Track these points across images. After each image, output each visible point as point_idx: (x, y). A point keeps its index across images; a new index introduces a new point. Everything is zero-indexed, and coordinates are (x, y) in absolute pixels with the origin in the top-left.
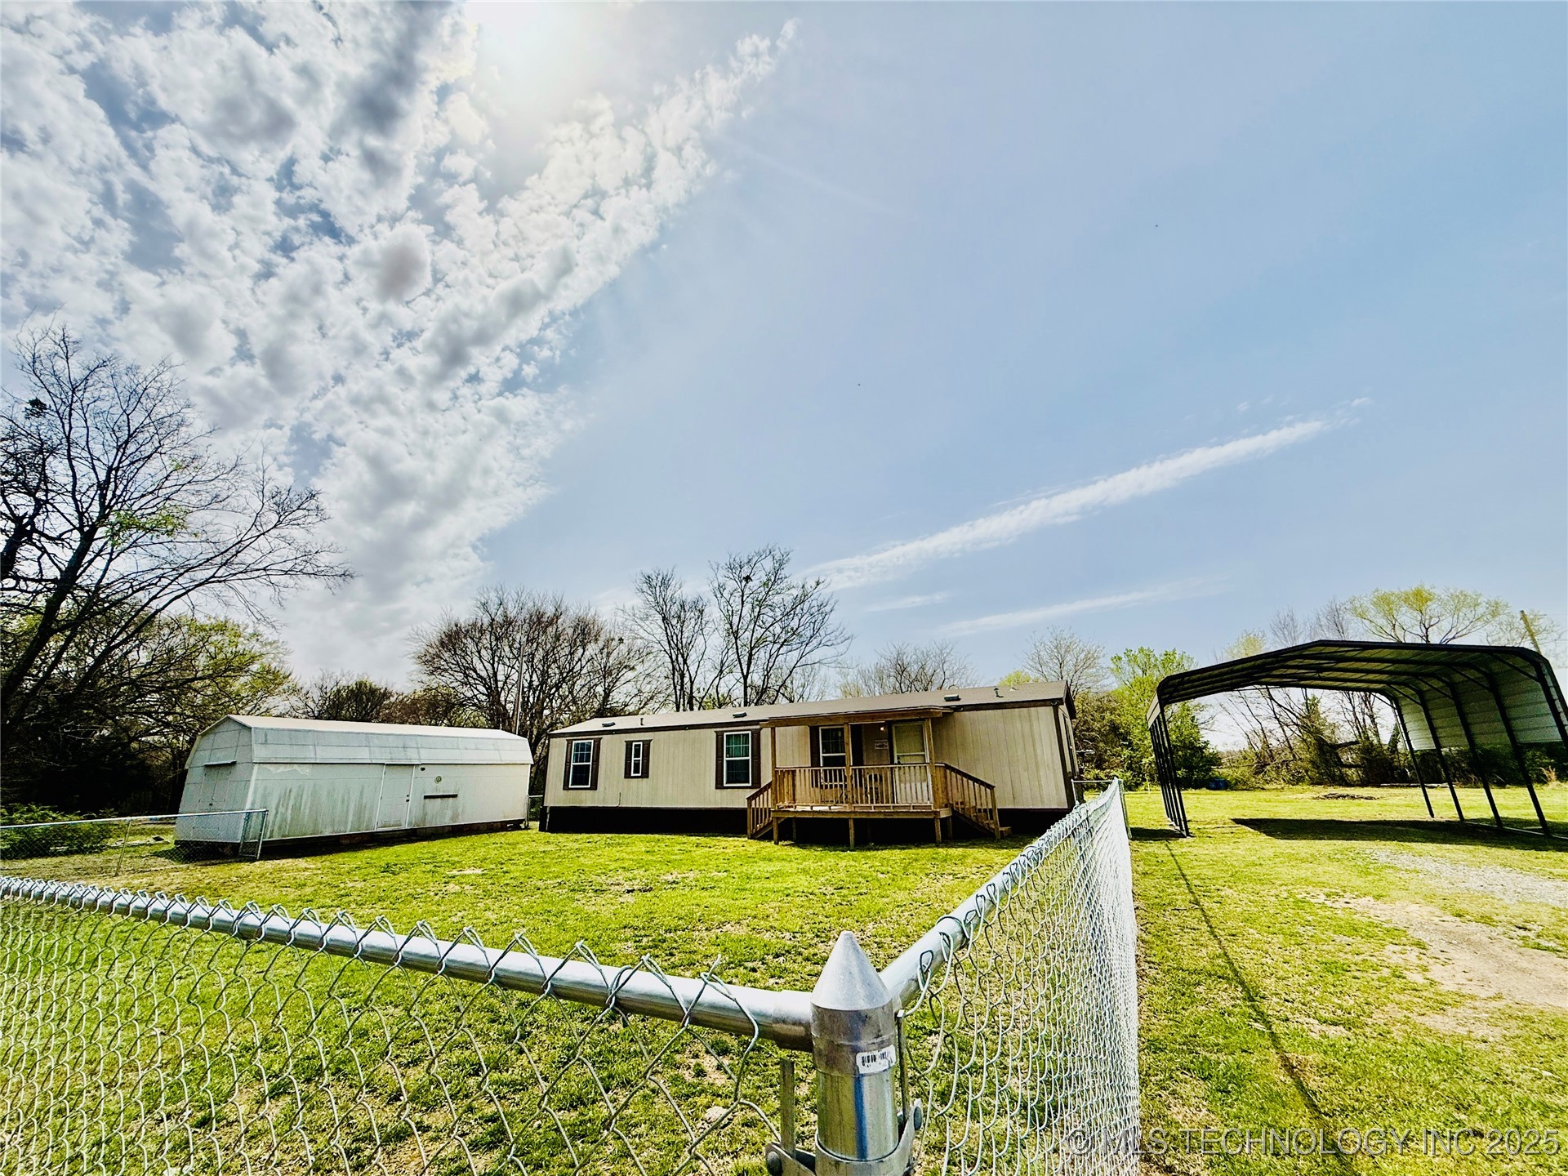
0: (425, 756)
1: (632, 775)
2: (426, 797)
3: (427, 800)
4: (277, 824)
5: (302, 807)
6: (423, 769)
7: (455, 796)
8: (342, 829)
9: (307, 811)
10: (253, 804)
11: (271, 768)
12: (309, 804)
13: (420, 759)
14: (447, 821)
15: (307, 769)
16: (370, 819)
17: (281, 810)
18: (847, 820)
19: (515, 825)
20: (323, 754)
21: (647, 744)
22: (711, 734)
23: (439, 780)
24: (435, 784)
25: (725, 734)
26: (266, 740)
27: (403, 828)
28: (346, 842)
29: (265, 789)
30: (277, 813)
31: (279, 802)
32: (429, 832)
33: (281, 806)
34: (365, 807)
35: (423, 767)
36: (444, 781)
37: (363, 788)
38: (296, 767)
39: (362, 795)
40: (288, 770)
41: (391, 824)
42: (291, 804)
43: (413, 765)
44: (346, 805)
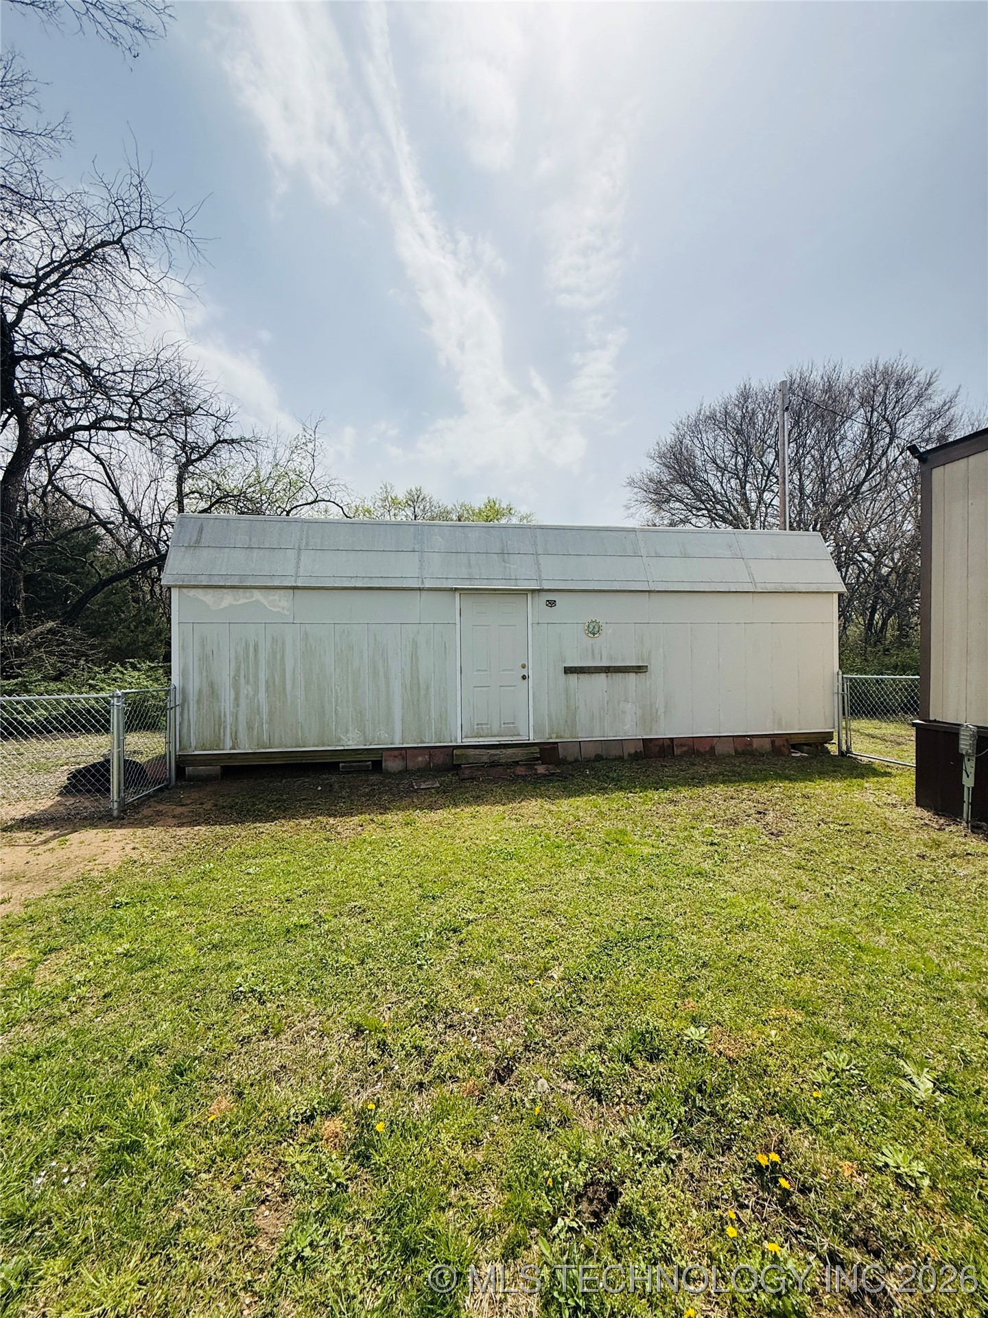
0: (553, 573)
2: (569, 671)
3: (574, 677)
4: (242, 719)
5: (288, 687)
6: (551, 603)
7: (639, 670)
8: (384, 736)
9: (300, 693)
10: (184, 674)
11: (207, 597)
12: (303, 683)
13: (540, 579)
15: (280, 603)
16: (442, 717)
17: (245, 690)
24: (588, 641)
27: (523, 739)
30: (237, 698)
31: (238, 670)
32: (590, 752)
33: (242, 681)
34: (427, 688)
35: (551, 597)
36: (607, 631)
37: (415, 644)
38: (257, 595)
39: (414, 657)
40: (242, 601)
41: (495, 731)
42: (262, 677)
43: (524, 592)
44: (382, 681)
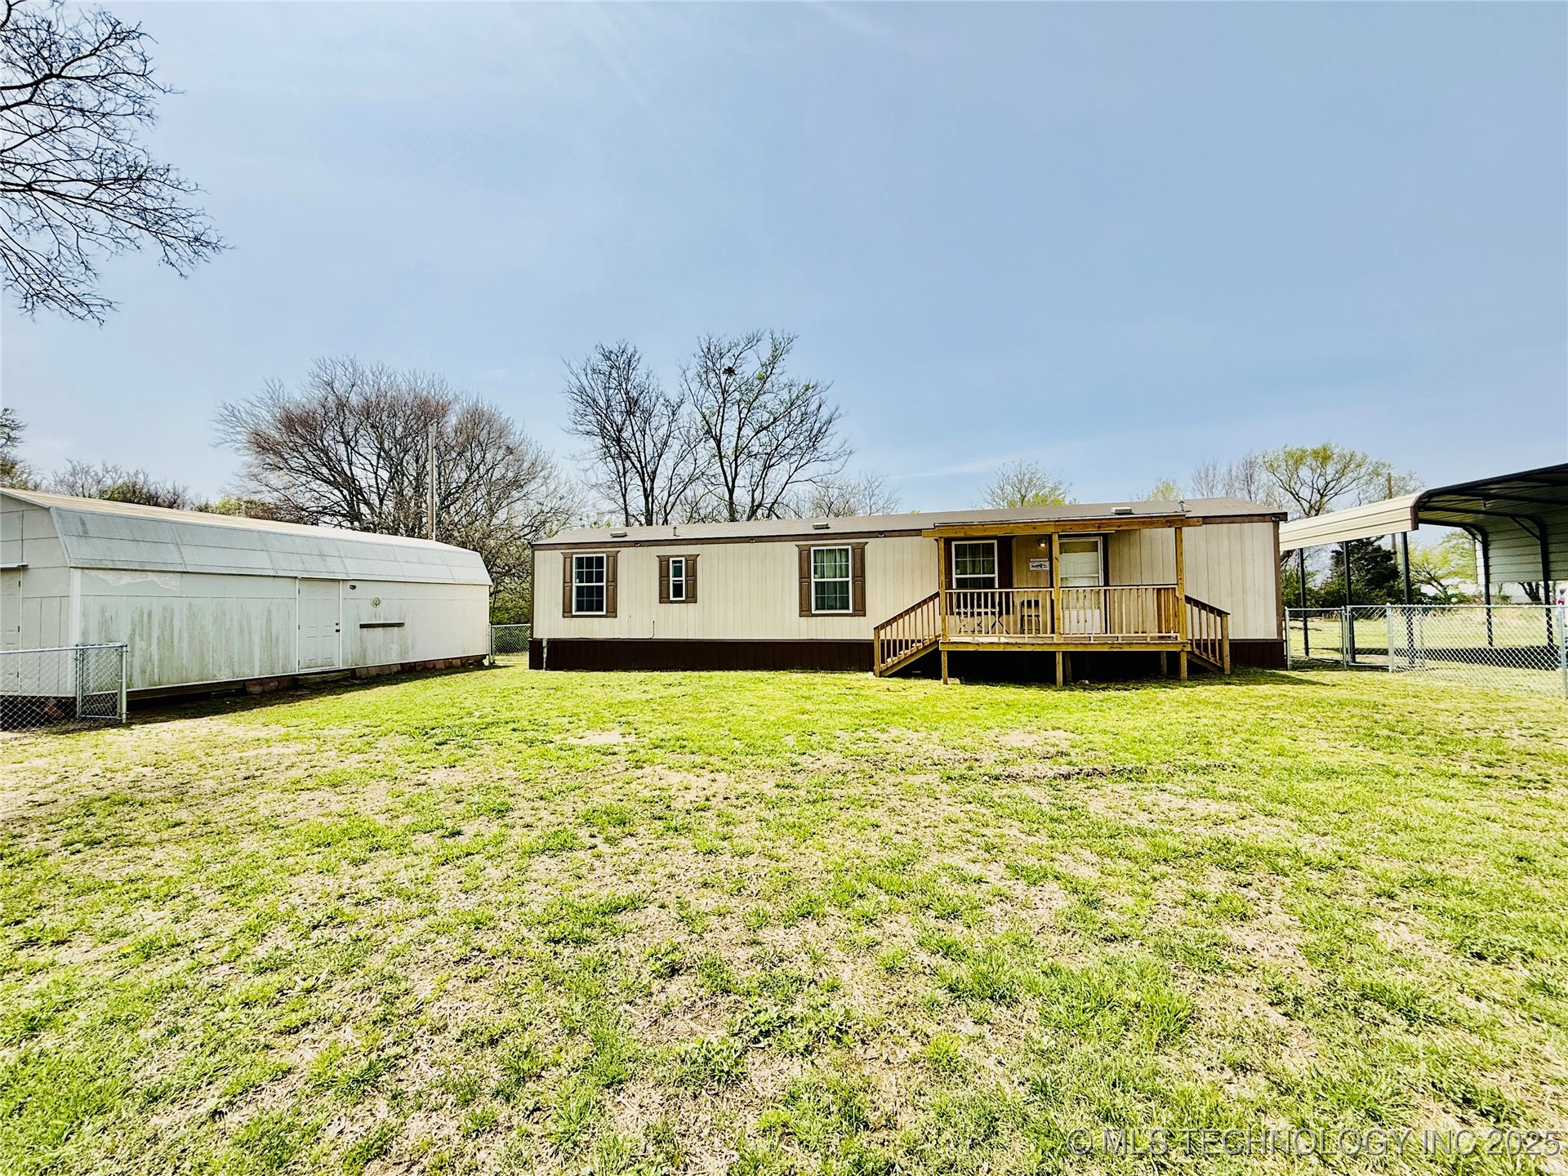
0: (354, 570)
1: (672, 598)
2: (362, 626)
3: (365, 630)
4: (137, 664)
5: (176, 642)
6: (354, 587)
7: (400, 625)
8: (247, 671)
9: (185, 645)
10: (84, 628)
11: (109, 577)
12: (185, 636)
13: (347, 573)
14: (394, 658)
15: (172, 582)
16: (287, 657)
18: (1054, 653)
20: (194, 559)
21: (692, 561)
22: (791, 550)
23: (377, 603)
24: (373, 609)
25: (812, 549)
26: (85, 532)
27: (336, 667)
28: (257, 689)
29: (103, 612)
31: (134, 630)
32: (374, 672)
33: (137, 638)
34: (277, 639)
35: (353, 583)
36: (383, 603)
37: (270, 612)
38: (151, 576)
39: (269, 621)
40: (137, 580)
41: (319, 664)
42: (155, 636)
43: (338, 581)
44: (246, 636)
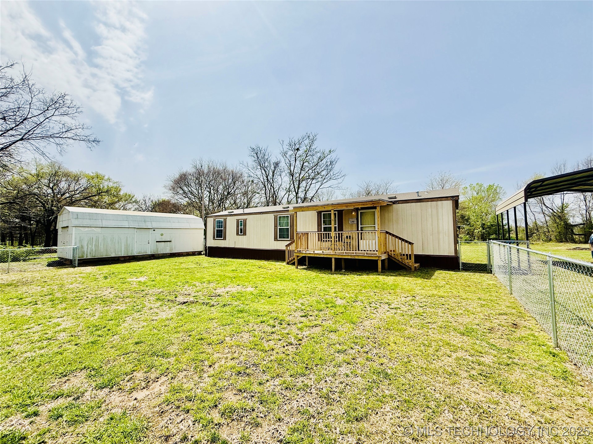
0: (155, 225)
1: (240, 234)
2: (157, 242)
4: (89, 252)
5: (99, 245)
6: (154, 230)
7: (170, 241)
8: (120, 254)
9: (102, 247)
10: (75, 243)
11: (82, 229)
12: (102, 244)
13: (152, 226)
14: (168, 251)
15: (99, 230)
16: (132, 250)
17: (90, 246)
18: (331, 258)
19: (199, 253)
20: (105, 224)
21: (245, 221)
22: (272, 216)
23: (162, 235)
24: (161, 237)
25: (278, 216)
26: (77, 217)
27: (148, 254)
28: (122, 259)
29: (80, 238)
30: (88, 248)
31: (88, 243)
32: (161, 255)
33: (89, 245)
34: (129, 245)
35: (154, 229)
36: (164, 235)
37: (127, 237)
38: (93, 228)
39: (127, 240)
40: (89, 230)
41: (143, 252)
42: (94, 244)
43: (149, 228)
44: (120, 244)
